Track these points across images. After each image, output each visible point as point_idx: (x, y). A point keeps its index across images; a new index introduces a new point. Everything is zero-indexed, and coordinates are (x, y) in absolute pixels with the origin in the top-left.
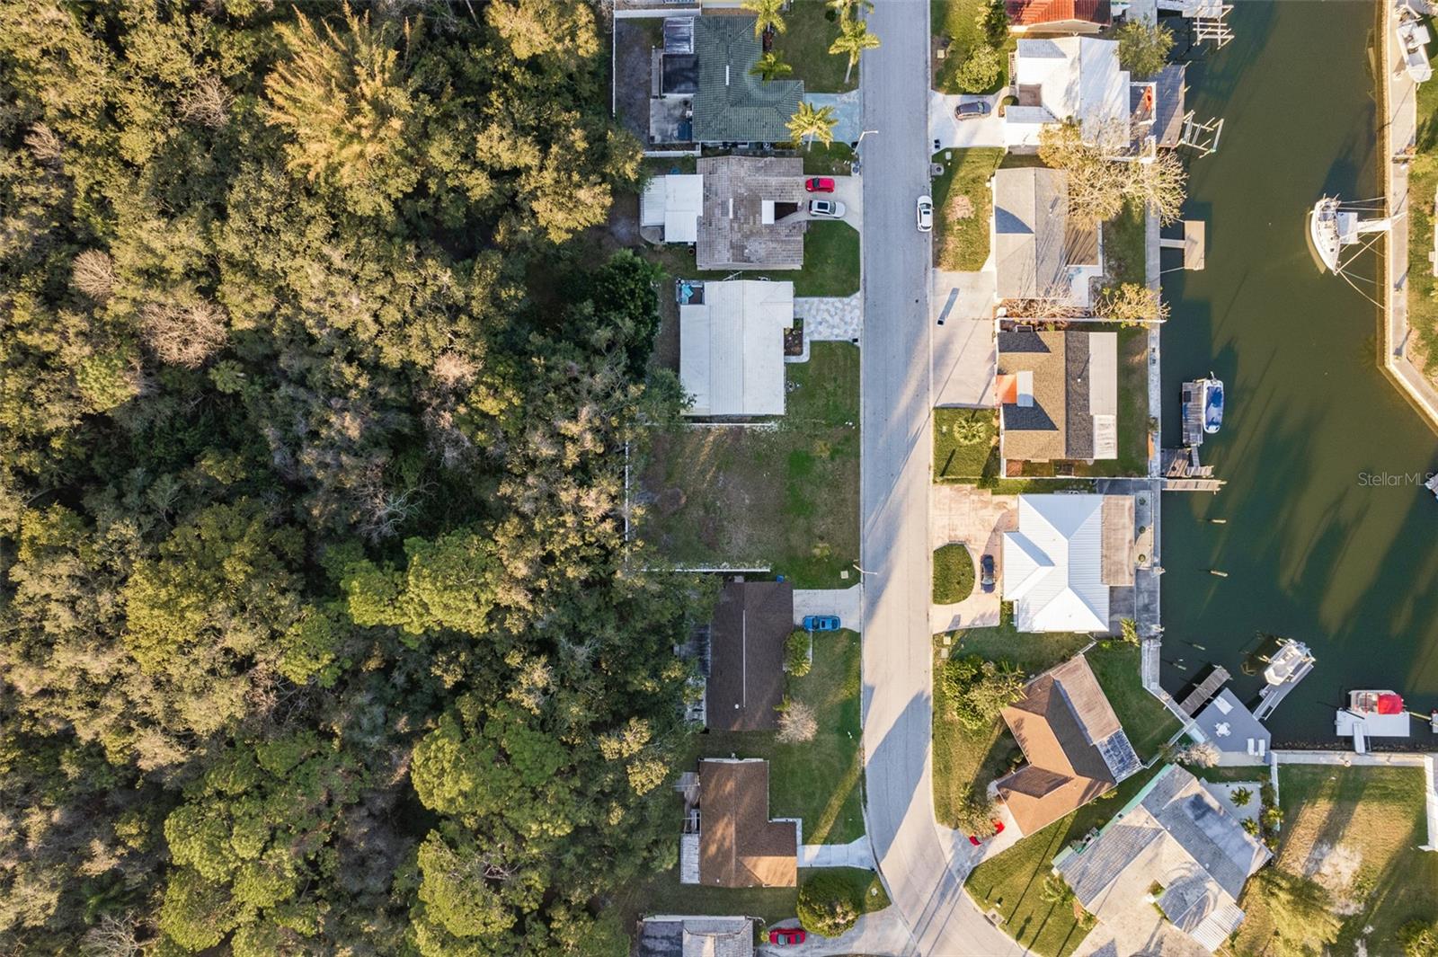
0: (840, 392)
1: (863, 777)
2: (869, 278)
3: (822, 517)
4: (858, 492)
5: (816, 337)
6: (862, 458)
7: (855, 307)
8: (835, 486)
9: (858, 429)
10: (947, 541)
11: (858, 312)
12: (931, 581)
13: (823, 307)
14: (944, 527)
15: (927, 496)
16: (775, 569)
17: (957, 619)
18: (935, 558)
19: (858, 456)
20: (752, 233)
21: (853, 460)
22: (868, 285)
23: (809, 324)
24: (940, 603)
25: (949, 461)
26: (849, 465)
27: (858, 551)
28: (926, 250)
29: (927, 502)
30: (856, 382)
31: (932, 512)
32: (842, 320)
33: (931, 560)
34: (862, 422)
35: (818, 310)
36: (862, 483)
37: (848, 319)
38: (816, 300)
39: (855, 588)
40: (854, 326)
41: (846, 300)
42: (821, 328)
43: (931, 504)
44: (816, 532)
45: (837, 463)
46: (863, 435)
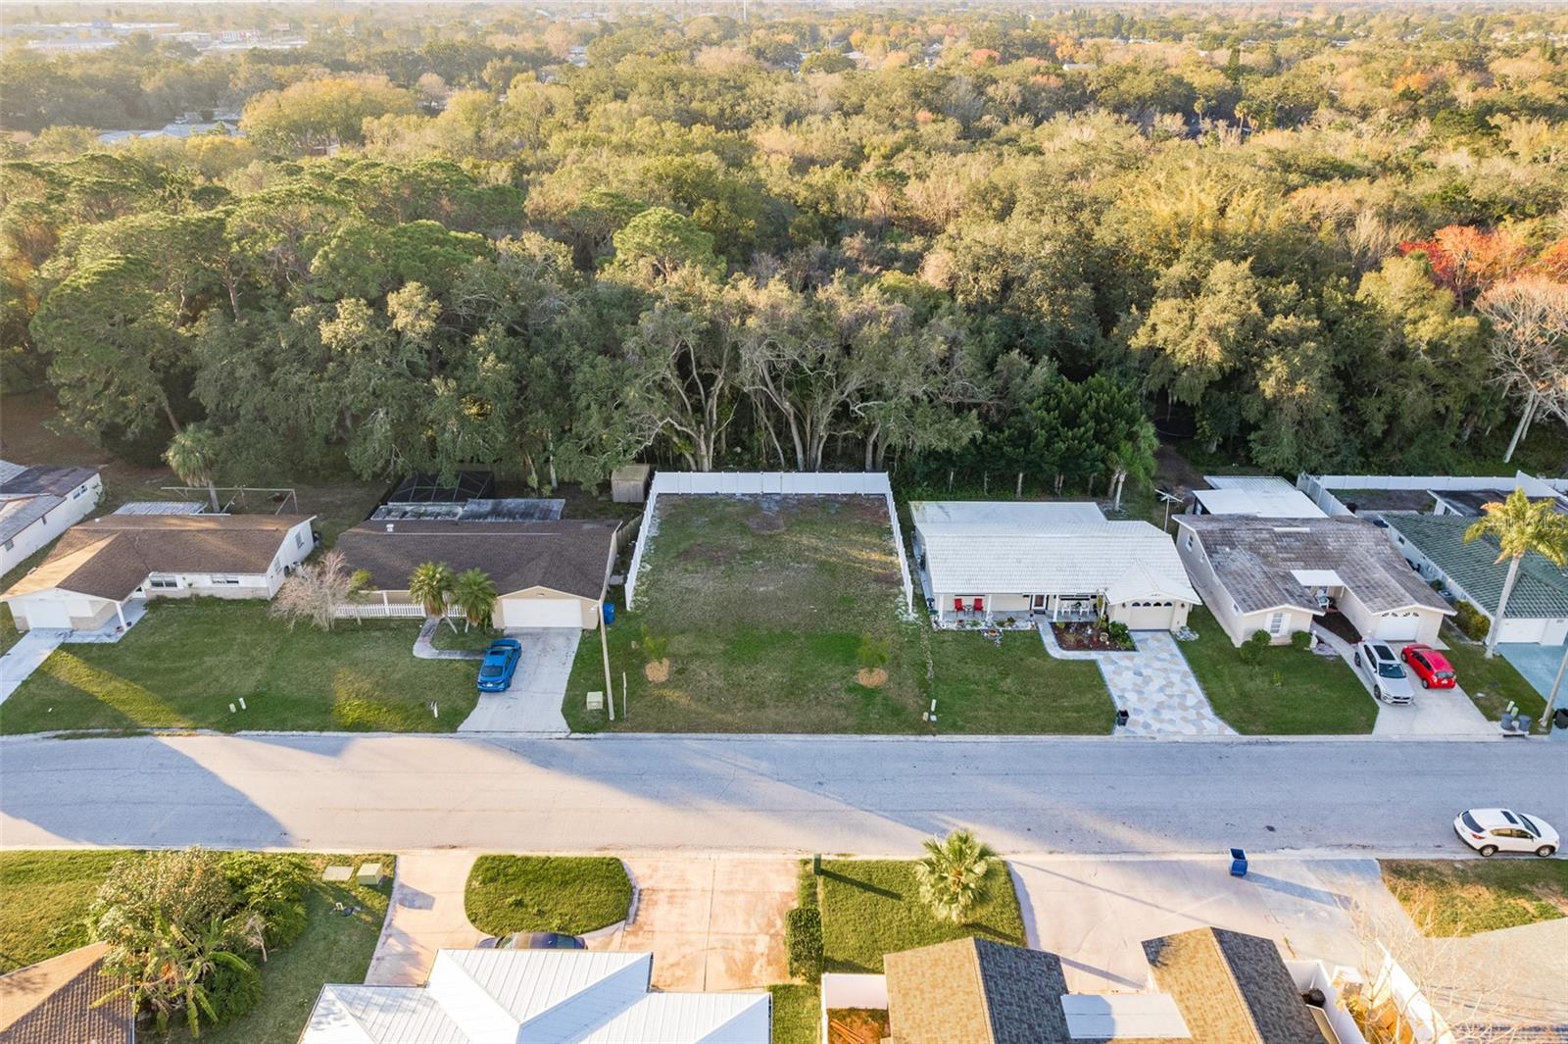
0: (1002, 700)
1: (131, 730)
2: (1278, 748)
3: (727, 675)
4: (778, 728)
5: (1106, 669)
6: (857, 737)
7: (1200, 729)
8: (792, 691)
9: (923, 729)
10: (642, 885)
11: (1189, 732)
12: (543, 854)
13: (1176, 678)
14: (682, 879)
15: (766, 848)
16: (629, 617)
17: (419, 901)
18: (601, 861)
19: (862, 729)
20: (1265, 556)
21: (851, 721)
22: (1258, 748)
23: (1131, 659)
24: (476, 867)
25: (866, 887)
26: (839, 714)
27: (645, 729)
28: (1415, 847)
29: (752, 848)
30: (1030, 728)
31: (726, 857)
32: (1161, 705)
33: (597, 854)
34: (939, 738)
35: (1165, 670)
36: (798, 737)
37: (1166, 714)
38: (1185, 667)
39: (563, 724)
40: (1155, 726)
41: (1208, 711)
42: (1128, 675)
43: (746, 855)
44: (695, 665)
45: (845, 697)
46: (912, 738)
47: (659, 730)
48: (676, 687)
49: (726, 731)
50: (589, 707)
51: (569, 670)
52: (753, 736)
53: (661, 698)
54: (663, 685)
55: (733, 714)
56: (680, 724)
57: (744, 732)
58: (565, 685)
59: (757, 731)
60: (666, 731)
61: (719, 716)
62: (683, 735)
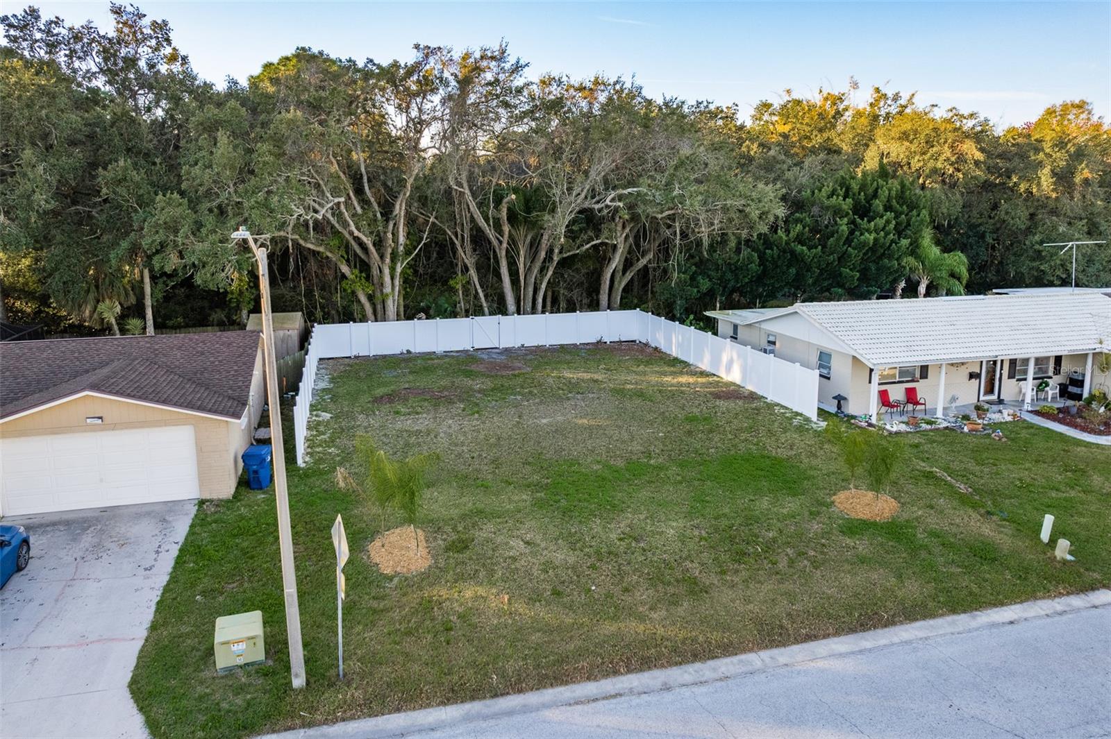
3: (570, 539)
4: (774, 634)
6: (963, 619)
8: (737, 549)
19: (956, 602)
26: (880, 578)
36: (837, 644)
44: (486, 530)
45: (862, 546)
46: (1076, 601)
47: (455, 694)
48: (460, 578)
49: (646, 664)
50: (223, 660)
51: (161, 577)
52: (726, 665)
53: (427, 607)
54: (427, 578)
55: (642, 618)
56: (511, 667)
57: (696, 657)
58: (148, 615)
59: (728, 649)
60: (475, 694)
61: (609, 628)
62: (532, 698)
